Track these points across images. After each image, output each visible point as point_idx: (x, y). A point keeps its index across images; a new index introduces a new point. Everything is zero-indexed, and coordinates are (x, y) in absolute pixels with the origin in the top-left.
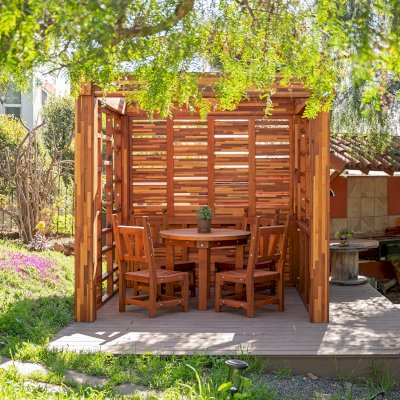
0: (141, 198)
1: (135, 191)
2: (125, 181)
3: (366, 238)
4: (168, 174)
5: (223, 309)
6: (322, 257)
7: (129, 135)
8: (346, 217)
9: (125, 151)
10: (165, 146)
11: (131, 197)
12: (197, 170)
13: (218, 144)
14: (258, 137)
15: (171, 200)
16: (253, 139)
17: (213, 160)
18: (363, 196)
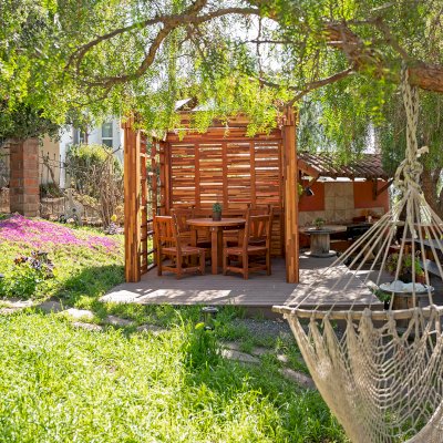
0: (178, 198)
1: (174, 193)
2: (167, 186)
3: (338, 224)
4: (195, 182)
5: (228, 274)
6: (293, 236)
7: (170, 156)
8: (323, 209)
9: (167, 167)
10: (193, 162)
11: (172, 198)
12: (215, 178)
13: (230, 160)
14: (257, 155)
15: (198, 199)
16: (253, 157)
17: (226, 171)
18: (336, 195)
